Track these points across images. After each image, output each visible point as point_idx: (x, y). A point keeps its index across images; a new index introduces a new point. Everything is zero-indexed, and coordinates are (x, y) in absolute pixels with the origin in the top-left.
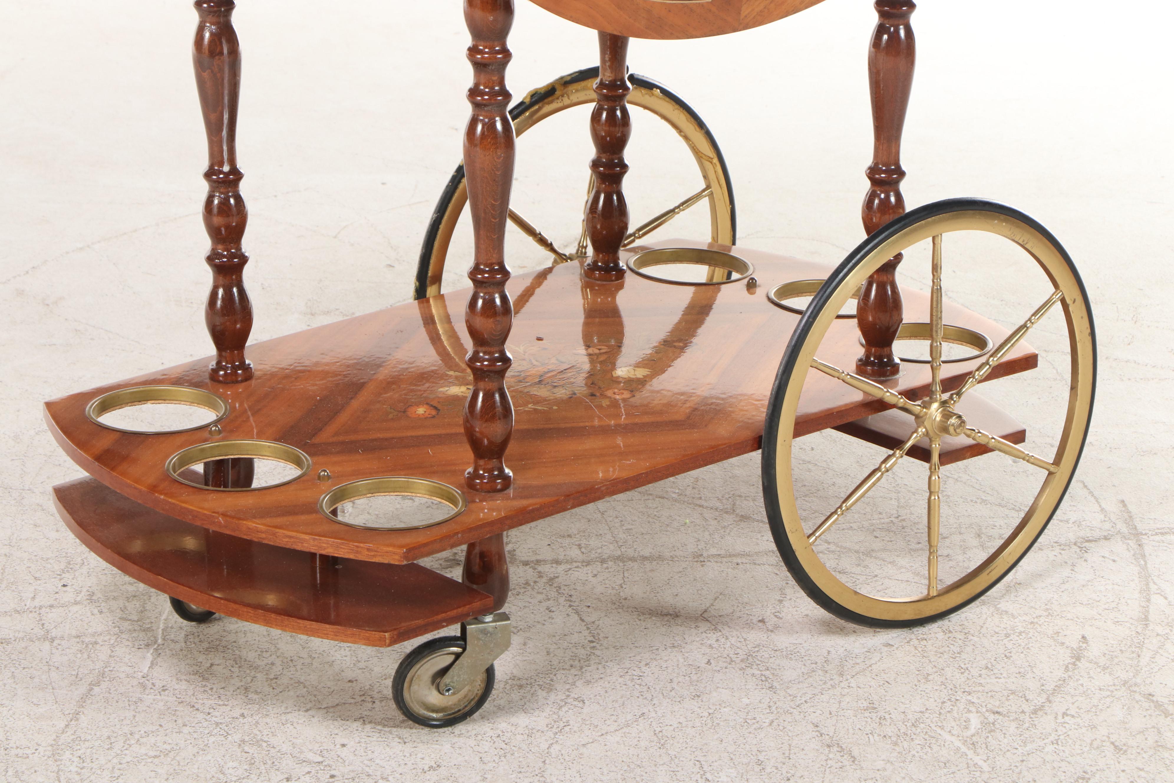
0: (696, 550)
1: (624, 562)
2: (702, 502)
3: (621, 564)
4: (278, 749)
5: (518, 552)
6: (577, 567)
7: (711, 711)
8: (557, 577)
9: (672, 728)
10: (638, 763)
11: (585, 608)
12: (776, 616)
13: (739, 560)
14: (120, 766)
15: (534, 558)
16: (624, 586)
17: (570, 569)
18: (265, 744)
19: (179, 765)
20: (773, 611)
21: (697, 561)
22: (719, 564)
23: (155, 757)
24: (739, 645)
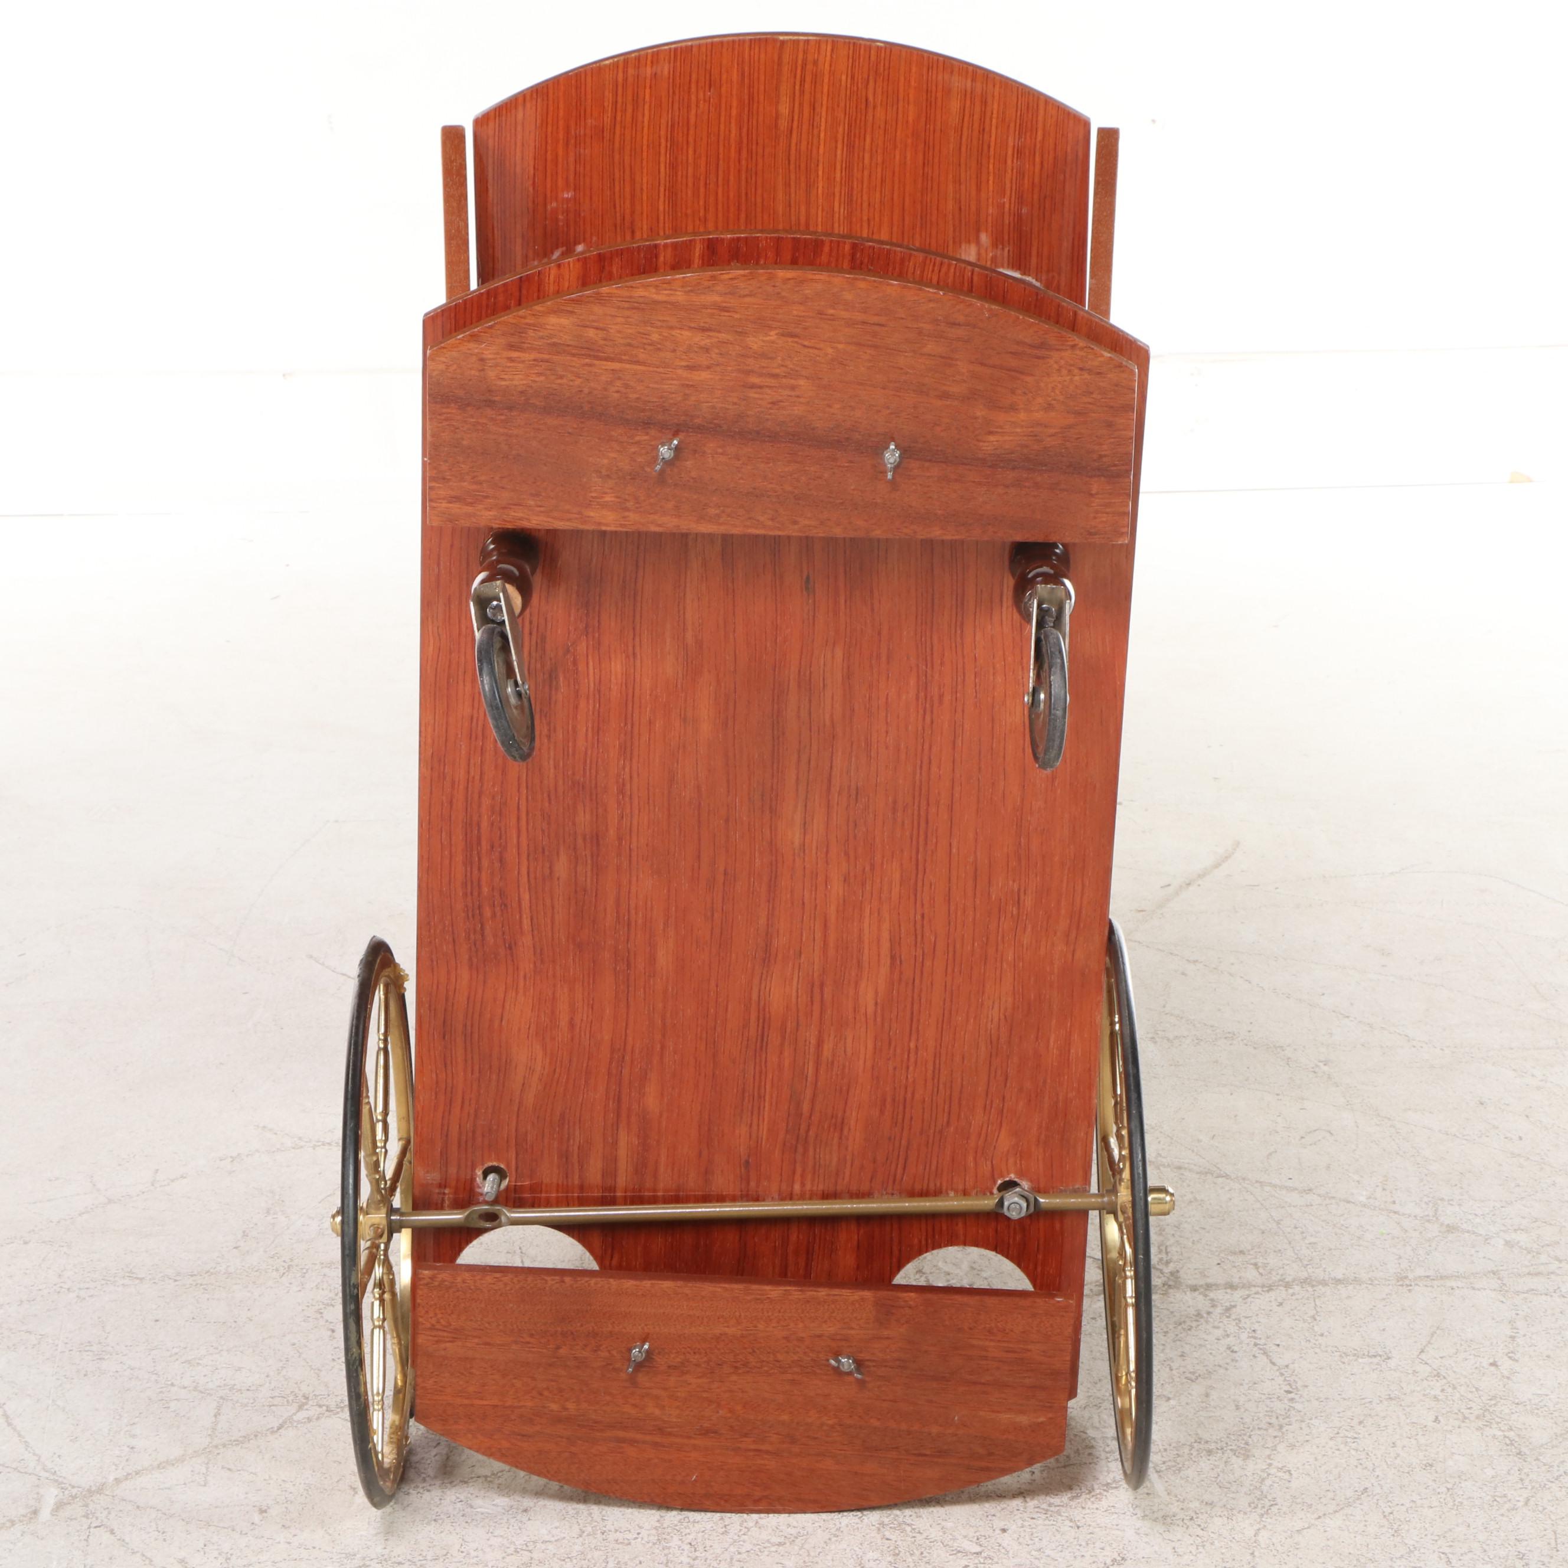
0: (1399, 1271)
1: (1313, 1286)
2: (1396, 1207)
3: (1310, 1289)
4: (925, 1535)
5: (1182, 1274)
6: (1257, 1293)
7: (1449, 1486)
8: (1235, 1306)
9: (1404, 1508)
10: (1370, 1555)
11: (1275, 1347)
12: (1510, 1358)
13: (1454, 1284)
14: (739, 1556)
15: (1202, 1282)
16: (1318, 1318)
17: (1249, 1296)
18: (908, 1529)
19: (809, 1555)
20: (1506, 1351)
21: (1402, 1285)
22: (1430, 1289)
23: (780, 1544)
24: (1470, 1396)
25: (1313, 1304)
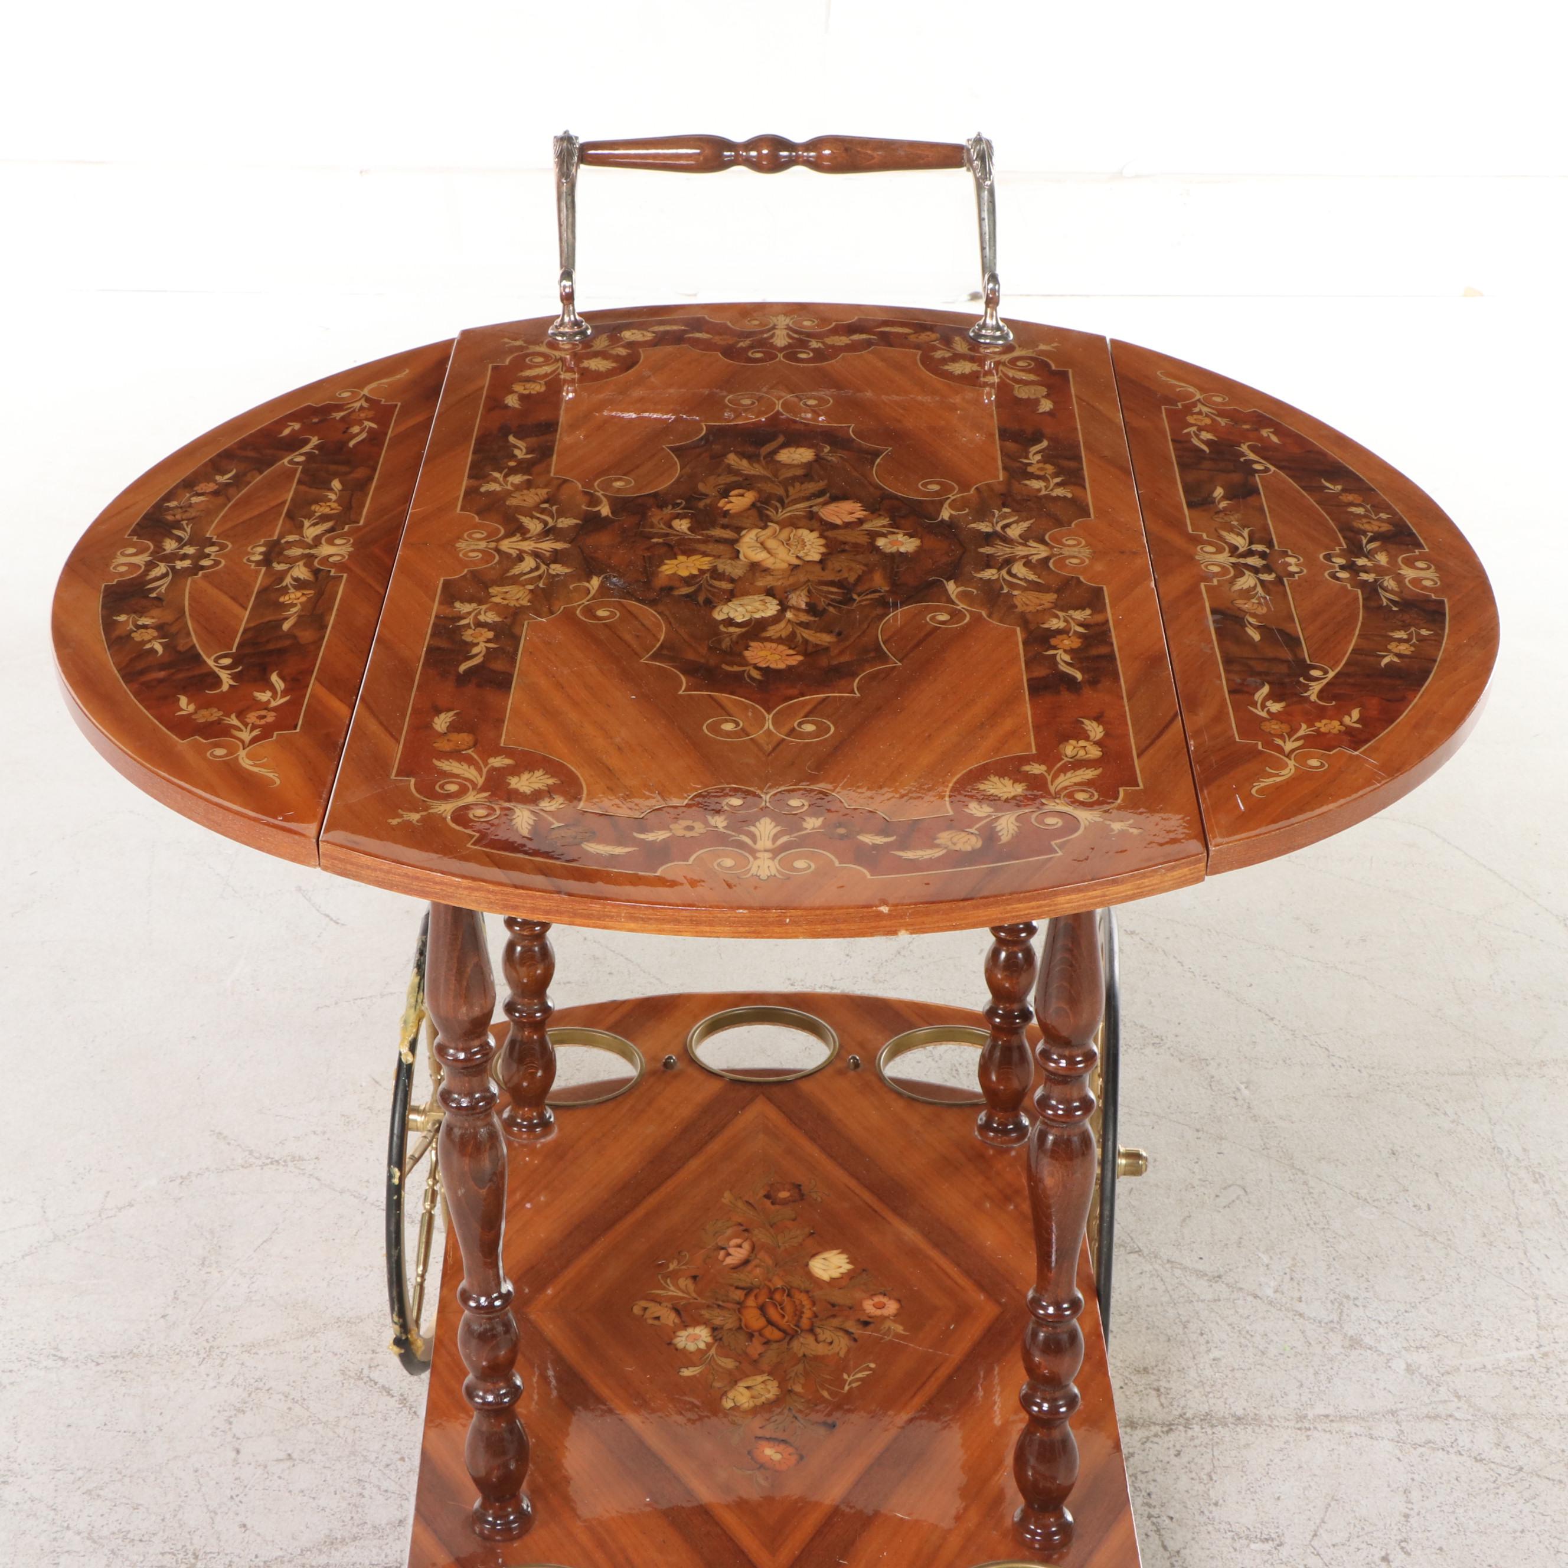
0: (1299, 1406)
1: (1213, 1426)
2: (1301, 1307)
3: (1209, 1431)
6: (1156, 1435)
11: (1167, 1521)
12: (1402, 1548)
13: (1352, 1429)
16: (1214, 1477)
17: (1148, 1438)
20: (1399, 1537)
21: (1299, 1429)
22: (1328, 1435)
25: (1210, 1455)
